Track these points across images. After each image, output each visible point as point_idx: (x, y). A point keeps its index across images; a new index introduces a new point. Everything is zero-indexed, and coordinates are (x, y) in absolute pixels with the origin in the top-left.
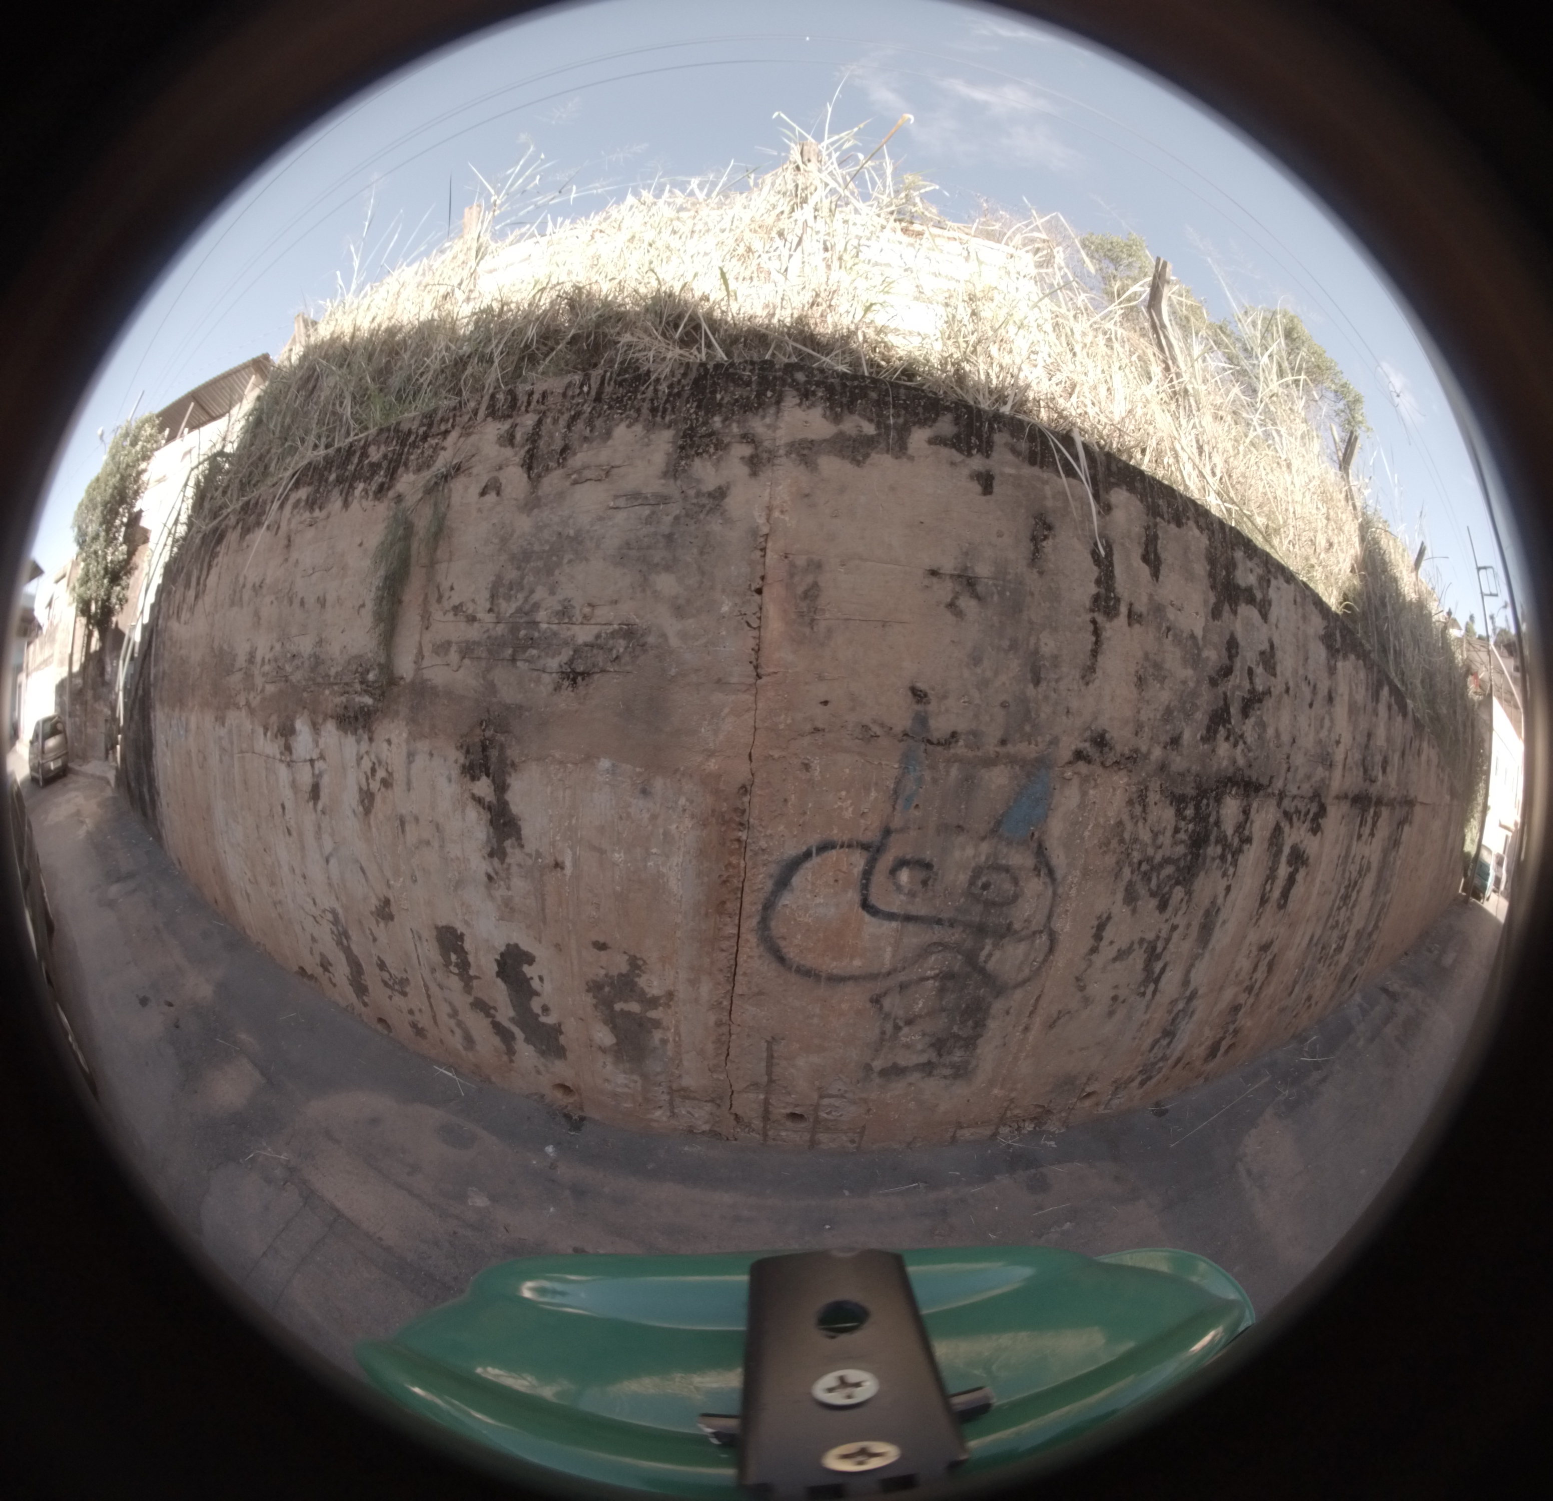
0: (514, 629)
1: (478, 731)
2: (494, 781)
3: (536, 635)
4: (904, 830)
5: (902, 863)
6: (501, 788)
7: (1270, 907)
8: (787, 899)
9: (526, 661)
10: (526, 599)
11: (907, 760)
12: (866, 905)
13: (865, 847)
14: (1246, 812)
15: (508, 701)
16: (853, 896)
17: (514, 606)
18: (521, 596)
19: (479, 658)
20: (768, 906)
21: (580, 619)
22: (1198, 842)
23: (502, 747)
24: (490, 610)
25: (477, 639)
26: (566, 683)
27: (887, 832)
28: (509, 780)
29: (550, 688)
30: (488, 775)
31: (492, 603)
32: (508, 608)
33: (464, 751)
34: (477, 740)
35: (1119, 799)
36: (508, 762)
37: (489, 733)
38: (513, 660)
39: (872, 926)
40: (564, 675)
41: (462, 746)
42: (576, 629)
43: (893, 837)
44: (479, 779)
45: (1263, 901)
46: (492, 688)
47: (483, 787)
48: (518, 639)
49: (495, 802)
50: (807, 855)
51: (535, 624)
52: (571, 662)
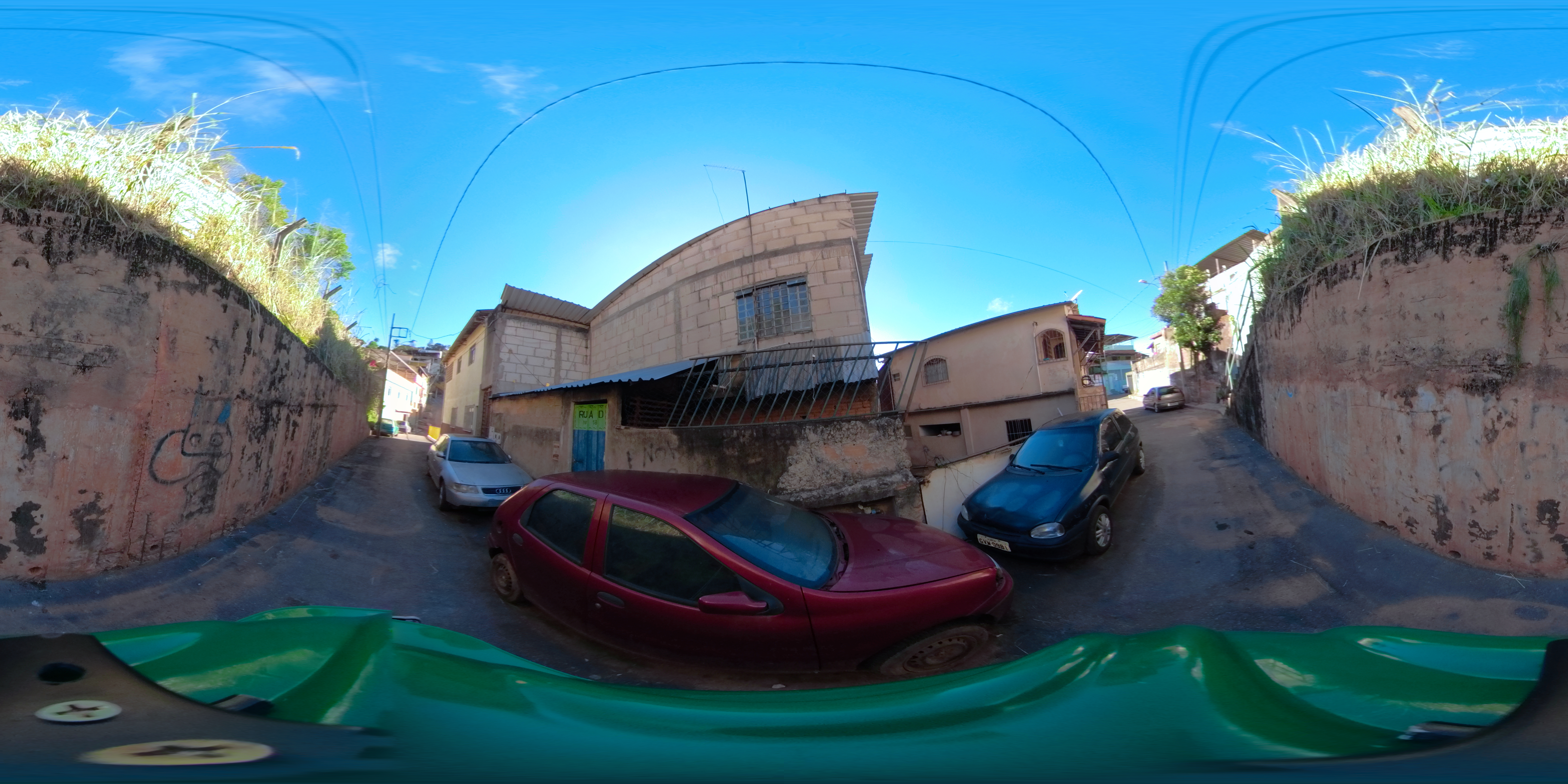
0: (49, 342)
1: (23, 394)
2: (31, 420)
3: (62, 346)
4: (194, 424)
5: (193, 436)
6: (35, 423)
7: (289, 440)
8: (159, 455)
9: (57, 358)
10: (55, 327)
11: (196, 400)
12: (183, 453)
13: (183, 431)
14: (279, 411)
15: (45, 379)
16: (179, 450)
17: (47, 330)
18: (52, 326)
19: (25, 355)
20: (153, 459)
21: (86, 341)
22: (267, 421)
23: (38, 401)
24: (31, 330)
25: (23, 345)
26: (80, 371)
27: (189, 425)
28: (41, 418)
29: (71, 373)
30: (27, 417)
31: (32, 326)
32: (44, 331)
33: (11, 405)
34: (21, 398)
35: (247, 409)
36: (42, 409)
37: (29, 395)
38: (49, 358)
39: (186, 460)
40: (79, 367)
41: (9, 402)
42: (84, 345)
43: (191, 427)
44: (20, 419)
45: (286, 438)
46: (34, 372)
47: (24, 423)
48: (51, 347)
49: (30, 430)
50: (167, 437)
51: (61, 340)
52: (83, 360)
